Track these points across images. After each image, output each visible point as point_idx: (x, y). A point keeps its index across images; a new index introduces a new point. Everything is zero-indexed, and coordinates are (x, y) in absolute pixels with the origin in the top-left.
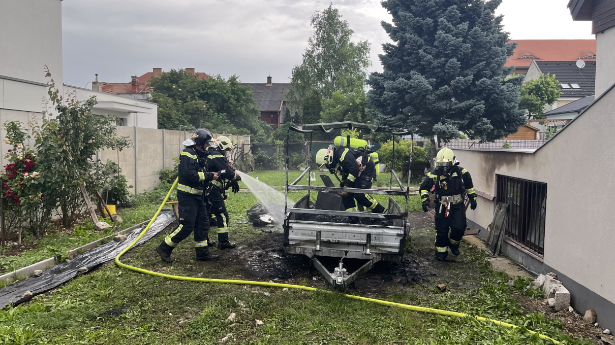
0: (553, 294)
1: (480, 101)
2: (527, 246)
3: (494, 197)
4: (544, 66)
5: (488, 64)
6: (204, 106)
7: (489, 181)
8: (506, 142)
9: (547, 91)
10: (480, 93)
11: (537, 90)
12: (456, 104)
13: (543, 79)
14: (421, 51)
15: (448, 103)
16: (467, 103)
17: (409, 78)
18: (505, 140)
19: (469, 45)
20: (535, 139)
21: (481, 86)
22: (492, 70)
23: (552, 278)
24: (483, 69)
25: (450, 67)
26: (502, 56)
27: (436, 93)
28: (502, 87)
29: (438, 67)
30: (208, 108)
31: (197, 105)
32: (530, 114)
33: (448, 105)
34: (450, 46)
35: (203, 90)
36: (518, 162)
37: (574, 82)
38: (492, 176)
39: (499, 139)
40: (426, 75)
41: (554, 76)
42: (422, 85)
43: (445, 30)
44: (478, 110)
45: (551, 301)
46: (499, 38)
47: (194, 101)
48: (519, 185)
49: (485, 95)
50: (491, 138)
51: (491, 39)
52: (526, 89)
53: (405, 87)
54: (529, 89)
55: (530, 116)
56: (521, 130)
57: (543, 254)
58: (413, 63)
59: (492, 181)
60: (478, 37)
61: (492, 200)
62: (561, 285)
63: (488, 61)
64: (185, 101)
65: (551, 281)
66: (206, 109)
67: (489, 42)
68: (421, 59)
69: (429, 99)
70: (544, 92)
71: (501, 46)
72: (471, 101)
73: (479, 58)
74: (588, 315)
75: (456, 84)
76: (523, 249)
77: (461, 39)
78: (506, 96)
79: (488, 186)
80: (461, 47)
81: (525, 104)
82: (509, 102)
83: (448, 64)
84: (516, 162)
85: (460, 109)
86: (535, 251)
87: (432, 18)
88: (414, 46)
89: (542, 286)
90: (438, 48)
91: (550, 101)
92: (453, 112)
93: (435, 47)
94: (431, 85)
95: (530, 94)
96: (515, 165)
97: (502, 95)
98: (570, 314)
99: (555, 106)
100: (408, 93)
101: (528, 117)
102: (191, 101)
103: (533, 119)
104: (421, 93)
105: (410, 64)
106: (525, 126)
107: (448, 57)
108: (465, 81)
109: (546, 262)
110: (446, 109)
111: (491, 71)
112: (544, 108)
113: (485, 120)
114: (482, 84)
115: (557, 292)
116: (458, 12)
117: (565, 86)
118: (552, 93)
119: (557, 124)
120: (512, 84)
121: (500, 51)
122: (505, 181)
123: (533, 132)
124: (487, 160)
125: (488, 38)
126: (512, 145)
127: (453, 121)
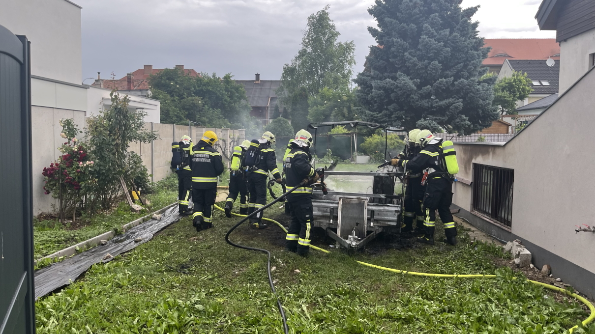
0: (518, 256)
1: (458, 99)
2: (498, 221)
3: (472, 182)
4: (517, 65)
5: (465, 66)
6: (200, 102)
7: (468, 170)
8: (481, 136)
9: (519, 88)
10: (458, 92)
11: (510, 87)
12: (437, 102)
13: (515, 77)
14: (406, 54)
15: (430, 101)
16: (447, 101)
17: (395, 78)
18: (480, 134)
19: (449, 49)
20: (507, 133)
21: (459, 86)
22: (469, 71)
23: (517, 244)
24: (461, 71)
25: (432, 68)
26: (478, 59)
27: (420, 92)
28: (478, 87)
29: (422, 68)
30: (203, 104)
31: (193, 100)
32: (503, 109)
33: (430, 103)
34: (432, 49)
35: (199, 86)
36: (491, 153)
37: (544, 80)
38: (470, 165)
39: (474, 133)
40: (411, 76)
41: (526, 74)
42: (407, 86)
43: (428, 36)
44: (457, 108)
45: (517, 261)
46: (476, 43)
47: (190, 98)
48: (492, 172)
49: (462, 94)
50: (468, 132)
51: (468, 44)
52: (499, 86)
53: (391, 87)
54: (502, 86)
55: (503, 111)
56: (494, 125)
57: (511, 226)
58: (398, 64)
59: (469, 169)
60: (457, 42)
61: (469, 184)
62: (525, 249)
63: (466, 64)
64: (181, 97)
65: (517, 246)
66: (202, 105)
67: (467, 47)
68: (406, 61)
69: (413, 98)
70: (516, 89)
71: (477, 50)
72: (451, 100)
73: (457, 61)
74: (545, 268)
75: (438, 85)
76: (495, 224)
77: (442, 44)
78: (481, 95)
79: (466, 172)
80: (442, 51)
81: (499, 101)
82: (484, 100)
83: (431, 66)
84: (490, 153)
85: (440, 107)
86: (505, 224)
87: (416, 24)
88: (400, 49)
89: (510, 251)
90: (422, 52)
91: (522, 98)
92: (435, 110)
93: (419, 50)
94: (415, 85)
95: (503, 91)
96: (489, 155)
97: (477, 94)
98: (531, 269)
99: (526, 102)
100: (393, 91)
101: (501, 112)
102: (188, 97)
103: (506, 114)
104: (406, 92)
105: (396, 66)
106: (498, 121)
107: (431, 59)
108: (447, 82)
109: (513, 232)
110: (428, 107)
111: (468, 73)
112: (516, 104)
113: (464, 117)
114: (460, 84)
115: (521, 253)
116: (439, 19)
117: (536, 83)
118: (524, 90)
119: (527, 119)
120: (487, 84)
121: (476, 55)
122: (481, 169)
123: (505, 127)
124: (465, 152)
125: (466, 43)
126: (486, 138)
127: (435, 117)
